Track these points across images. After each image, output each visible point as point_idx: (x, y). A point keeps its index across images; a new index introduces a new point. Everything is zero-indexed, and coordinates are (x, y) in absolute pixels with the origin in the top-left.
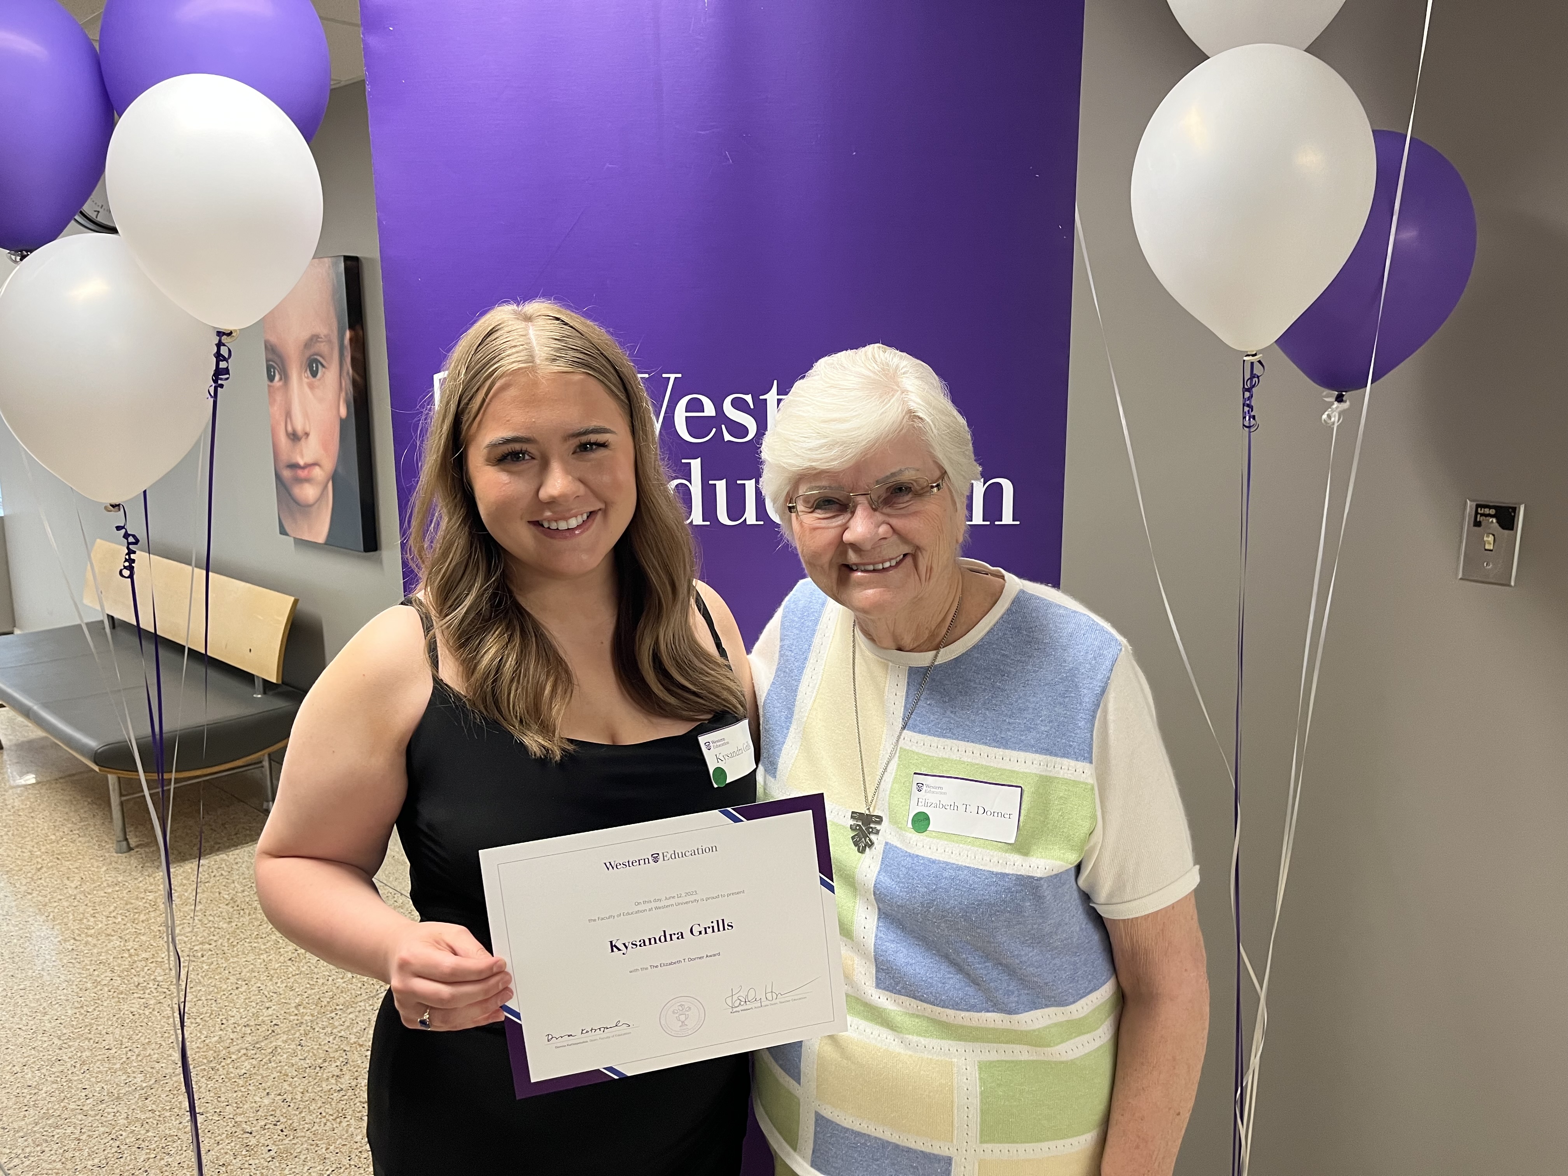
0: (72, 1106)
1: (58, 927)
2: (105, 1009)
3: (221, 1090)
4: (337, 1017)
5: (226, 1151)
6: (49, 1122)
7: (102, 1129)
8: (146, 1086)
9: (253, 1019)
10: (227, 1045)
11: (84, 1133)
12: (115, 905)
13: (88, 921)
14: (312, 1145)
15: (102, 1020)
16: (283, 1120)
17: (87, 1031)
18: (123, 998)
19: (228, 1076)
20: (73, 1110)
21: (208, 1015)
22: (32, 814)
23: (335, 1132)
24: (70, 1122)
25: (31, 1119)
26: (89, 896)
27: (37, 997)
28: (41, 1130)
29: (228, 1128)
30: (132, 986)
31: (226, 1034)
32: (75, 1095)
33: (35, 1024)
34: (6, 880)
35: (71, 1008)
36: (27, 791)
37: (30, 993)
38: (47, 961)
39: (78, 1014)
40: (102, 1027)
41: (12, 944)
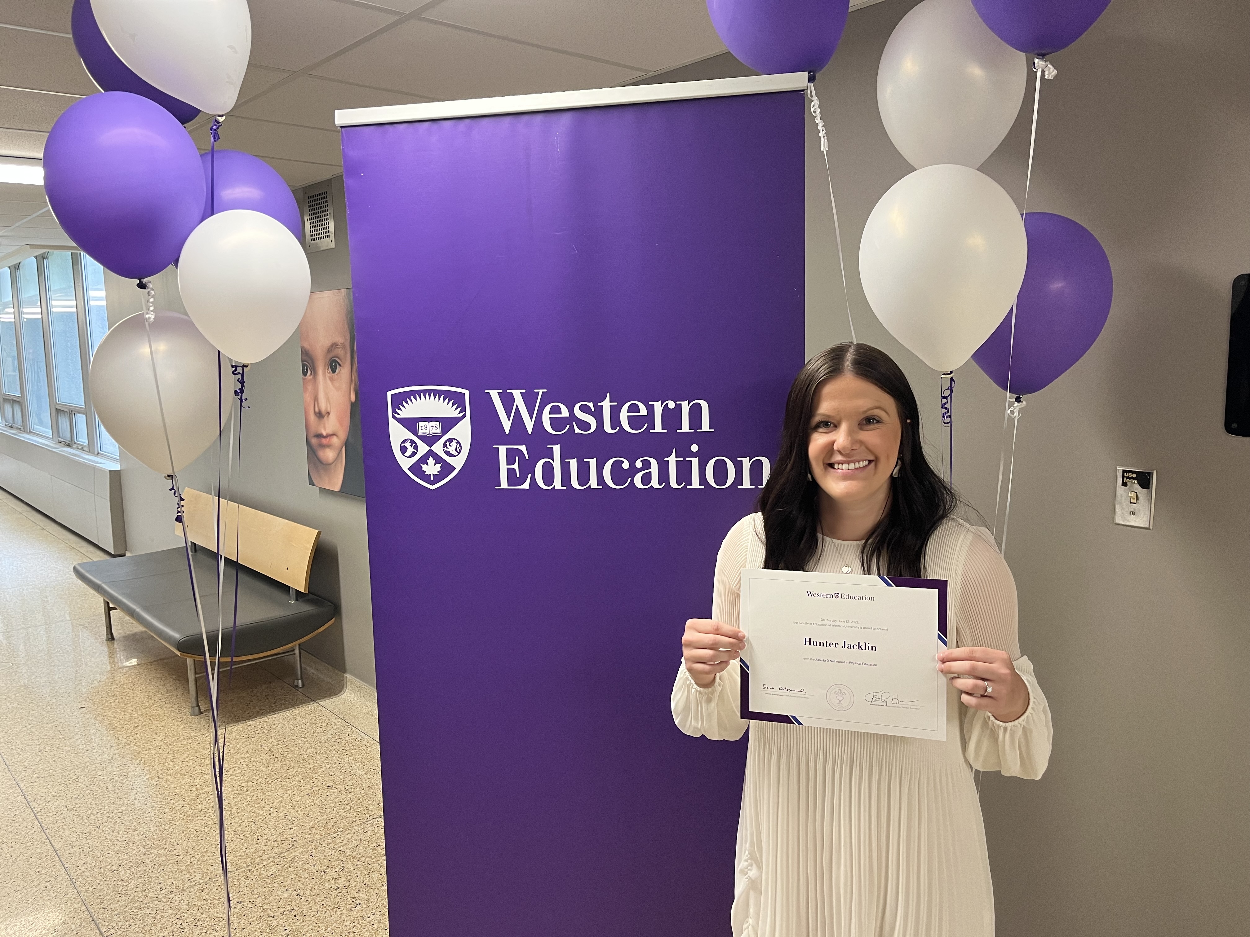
0: (151, 895)
1: (148, 768)
2: (177, 828)
3: (254, 886)
4: (339, 836)
5: (255, 929)
6: (136, 905)
7: (170, 912)
8: (203, 882)
9: (280, 836)
10: (261, 854)
11: (158, 914)
12: (188, 753)
13: (169, 764)
14: (316, 927)
15: (175, 835)
16: (296, 909)
17: (163, 842)
18: (190, 820)
19: (260, 876)
20: (151, 898)
21: (249, 833)
22: (133, 688)
23: (332, 918)
24: (149, 906)
25: (123, 903)
26: (170, 747)
27: (130, 818)
28: (129, 910)
29: (258, 913)
30: (197, 811)
31: (260, 847)
32: (153, 887)
33: (128, 837)
34: (112, 735)
35: (154, 826)
36: (130, 671)
37: (125, 815)
38: (138, 793)
39: (158, 830)
40: (174, 840)
41: (115, 780)
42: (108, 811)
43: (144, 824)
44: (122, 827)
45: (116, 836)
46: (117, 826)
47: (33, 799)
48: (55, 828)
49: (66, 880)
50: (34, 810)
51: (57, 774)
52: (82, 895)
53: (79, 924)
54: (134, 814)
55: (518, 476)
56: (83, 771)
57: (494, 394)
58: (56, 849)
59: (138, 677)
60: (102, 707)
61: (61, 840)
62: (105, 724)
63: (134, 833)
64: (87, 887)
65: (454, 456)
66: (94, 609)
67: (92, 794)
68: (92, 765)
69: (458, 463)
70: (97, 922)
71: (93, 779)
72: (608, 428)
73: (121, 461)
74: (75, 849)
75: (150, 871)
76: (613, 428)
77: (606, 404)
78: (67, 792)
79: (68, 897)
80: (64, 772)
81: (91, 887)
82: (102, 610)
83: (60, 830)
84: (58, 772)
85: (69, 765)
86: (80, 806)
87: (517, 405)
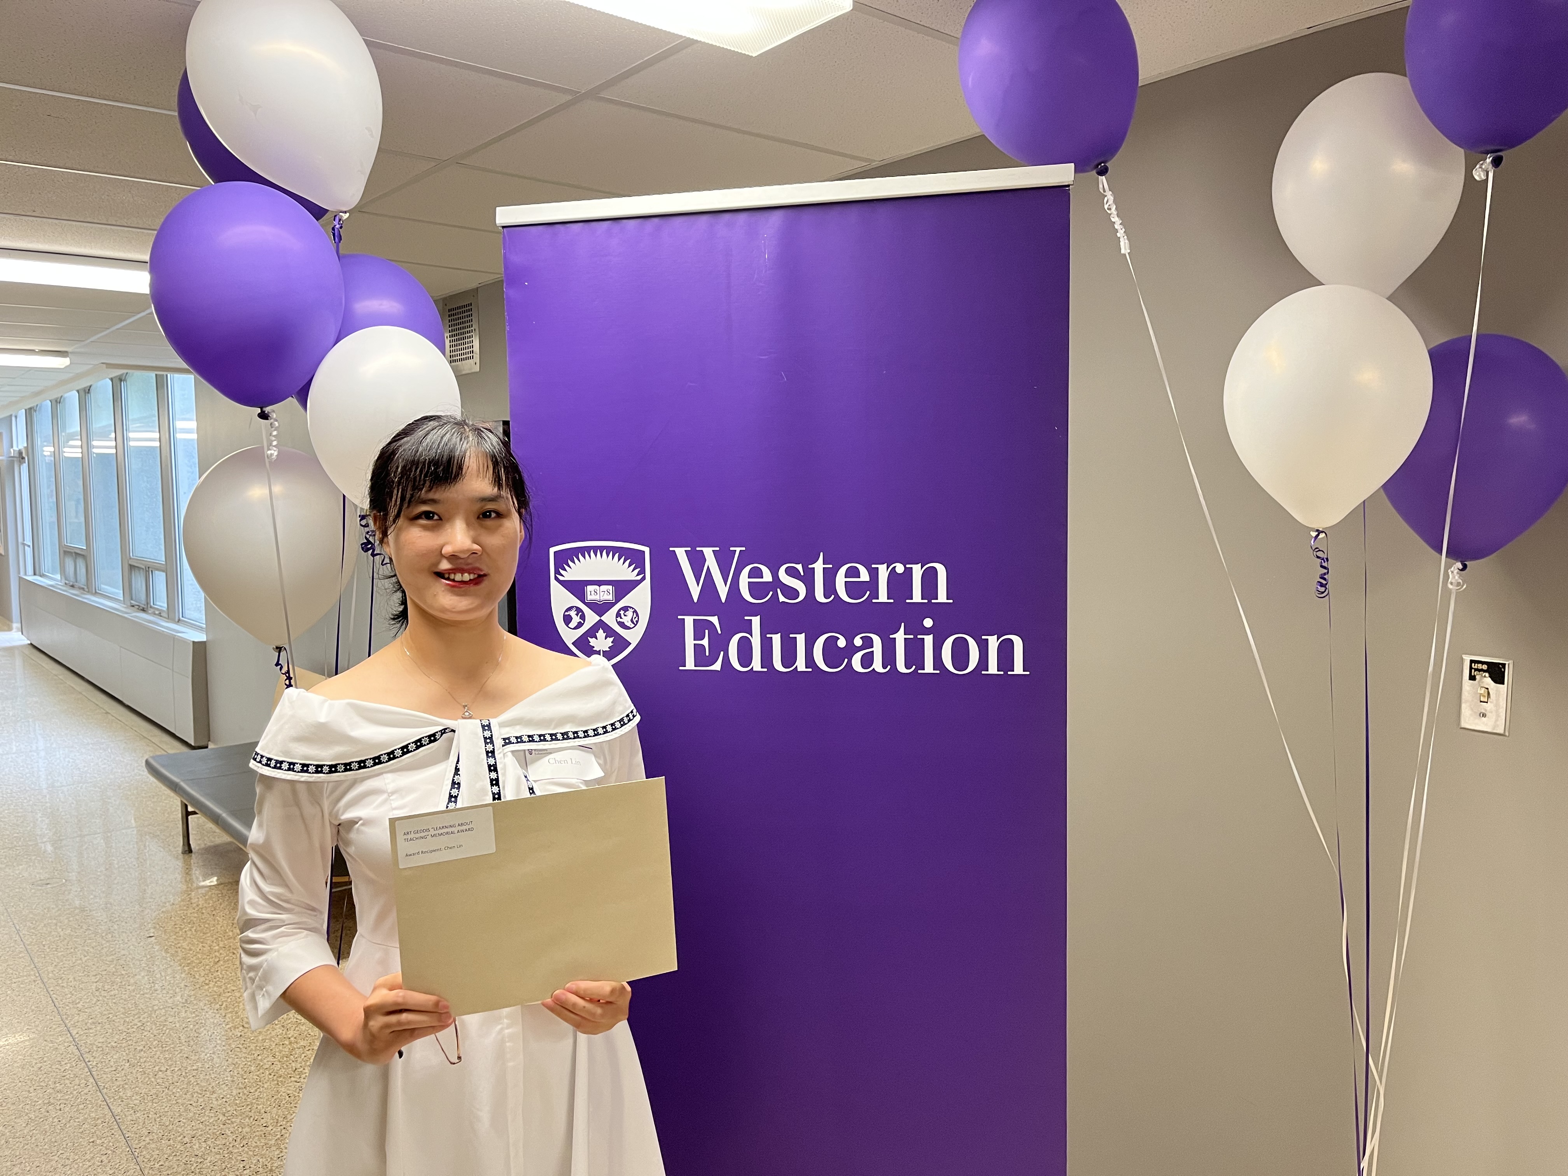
1: (230, 1015)
15: (262, 1100)
17: (248, 1109)
18: (282, 1081)
22: (214, 913)
27: (207, 1077)
33: (204, 1101)
34: (186, 972)
35: (236, 1088)
36: (211, 891)
37: (201, 1073)
38: (218, 1046)
39: (241, 1094)
40: (261, 1106)
41: (189, 1029)
42: (180, 1067)
43: (224, 1085)
44: (197, 1089)
45: (190, 1100)
46: (191, 1087)
47: (87, 1050)
48: (115, 1087)
49: (126, 1153)
50: (89, 1064)
51: (118, 1020)
54: (212, 1072)
55: (707, 654)
56: (150, 1015)
57: (681, 553)
58: (115, 1114)
59: (221, 900)
60: (174, 937)
61: (121, 1103)
62: (178, 958)
63: (212, 1096)
64: (152, 1164)
65: (629, 628)
66: (168, 813)
67: (160, 1046)
68: (161, 1009)
69: (634, 636)
71: (162, 1027)
72: (820, 597)
73: (207, 631)
74: (138, 1115)
75: (231, 1145)
76: (826, 596)
77: (819, 567)
78: (130, 1043)
80: (127, 1017)
81: (158, 1163)
82: (179, 815)
83: (121, 1090)
84: (118, 1017)
85: (132, 1009)
86: (145, 1062)
87: (708, 567)
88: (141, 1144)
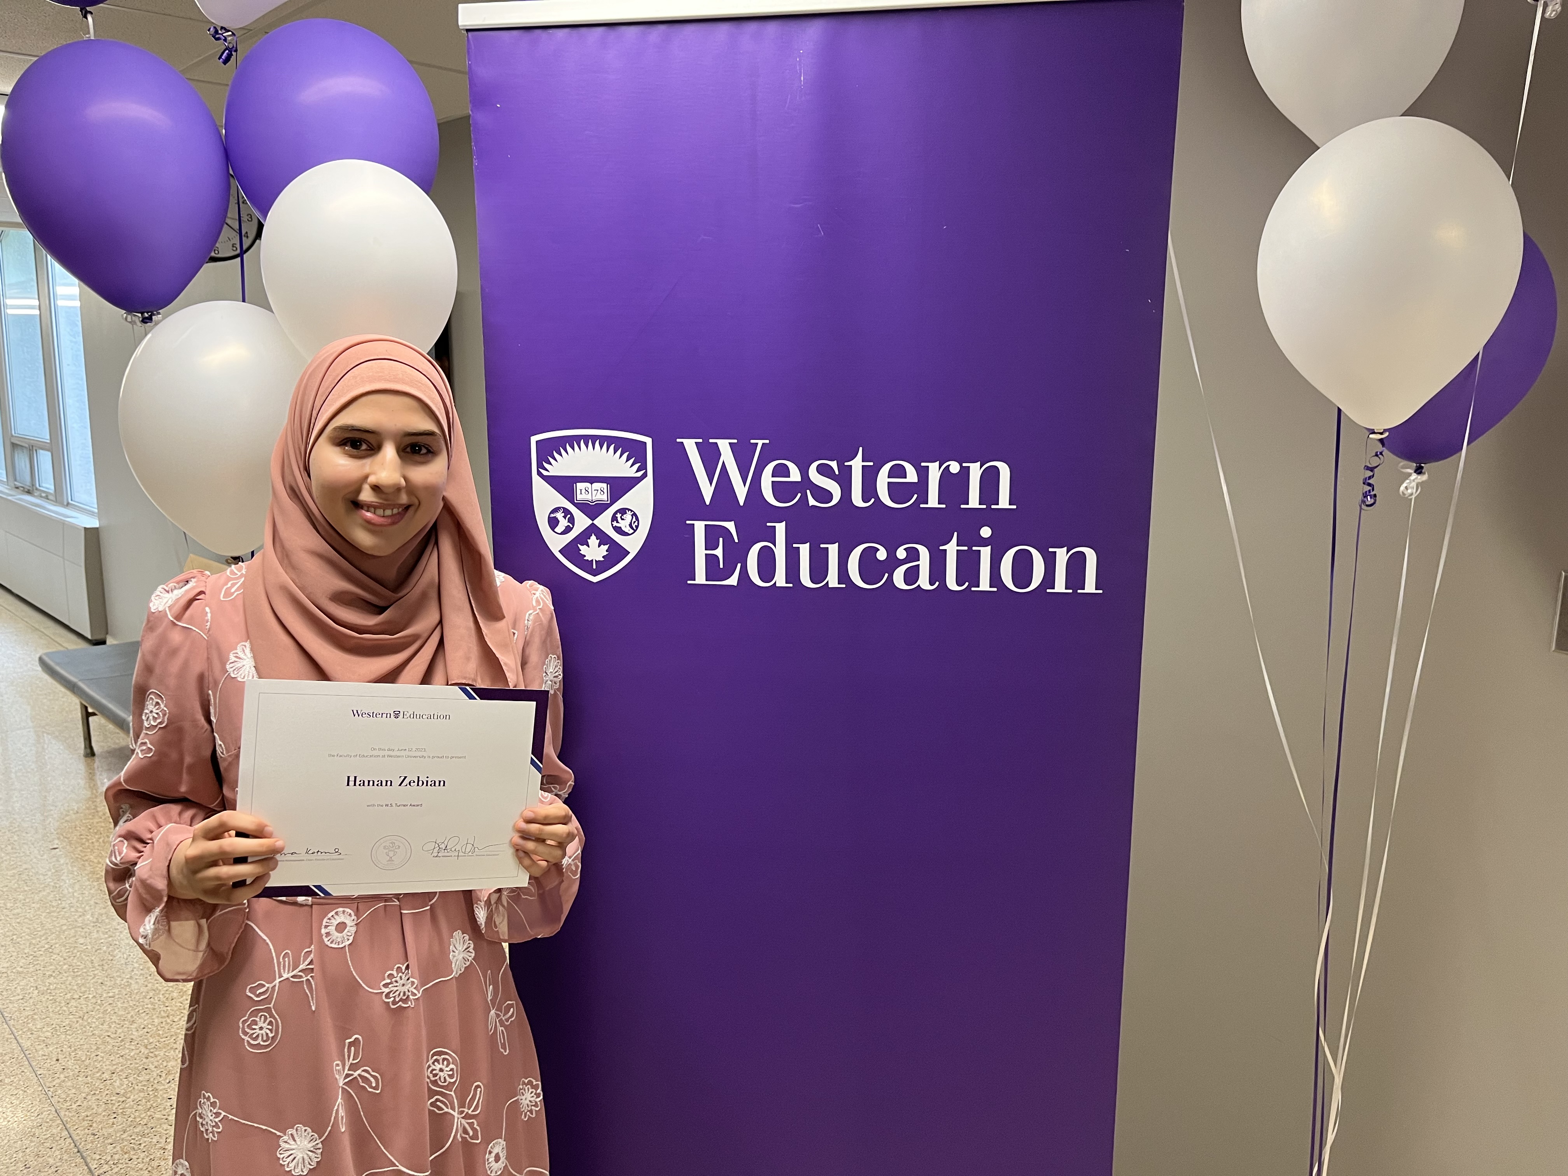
48: (23, 1018)
49: (39, 1093)
51: (23, 942)
52: (62, 1114)
53: (59, 1157)
55: (721, 566)
56: (58, 937)
57: (690, 445)
58: (24, 1049)
60: (81, 848)
61: (30, 1036)
62: (86, 872)
63: (131, 1026)
64: (69, 1104)
65: (628, 534)
66: (67, 712)
67: (71, 970)
68: (70, 929)
69: (633, 544)
70: (84, 1154)
72: (857, 500)
73: (99, 516)
74: (51, 1049)
76: (865, 499)
77: (857, 464)
78: (38, 967)
79: (43, 1118)
80: (33, 938)
81: (75, 1103)
82: (78, 715)
83: (30, 1021)
84: (23, 938)
85: (38, 929)
86: (56, 987)
87: (723, 462)
88: (54, 1083)
